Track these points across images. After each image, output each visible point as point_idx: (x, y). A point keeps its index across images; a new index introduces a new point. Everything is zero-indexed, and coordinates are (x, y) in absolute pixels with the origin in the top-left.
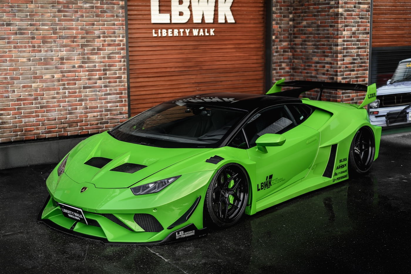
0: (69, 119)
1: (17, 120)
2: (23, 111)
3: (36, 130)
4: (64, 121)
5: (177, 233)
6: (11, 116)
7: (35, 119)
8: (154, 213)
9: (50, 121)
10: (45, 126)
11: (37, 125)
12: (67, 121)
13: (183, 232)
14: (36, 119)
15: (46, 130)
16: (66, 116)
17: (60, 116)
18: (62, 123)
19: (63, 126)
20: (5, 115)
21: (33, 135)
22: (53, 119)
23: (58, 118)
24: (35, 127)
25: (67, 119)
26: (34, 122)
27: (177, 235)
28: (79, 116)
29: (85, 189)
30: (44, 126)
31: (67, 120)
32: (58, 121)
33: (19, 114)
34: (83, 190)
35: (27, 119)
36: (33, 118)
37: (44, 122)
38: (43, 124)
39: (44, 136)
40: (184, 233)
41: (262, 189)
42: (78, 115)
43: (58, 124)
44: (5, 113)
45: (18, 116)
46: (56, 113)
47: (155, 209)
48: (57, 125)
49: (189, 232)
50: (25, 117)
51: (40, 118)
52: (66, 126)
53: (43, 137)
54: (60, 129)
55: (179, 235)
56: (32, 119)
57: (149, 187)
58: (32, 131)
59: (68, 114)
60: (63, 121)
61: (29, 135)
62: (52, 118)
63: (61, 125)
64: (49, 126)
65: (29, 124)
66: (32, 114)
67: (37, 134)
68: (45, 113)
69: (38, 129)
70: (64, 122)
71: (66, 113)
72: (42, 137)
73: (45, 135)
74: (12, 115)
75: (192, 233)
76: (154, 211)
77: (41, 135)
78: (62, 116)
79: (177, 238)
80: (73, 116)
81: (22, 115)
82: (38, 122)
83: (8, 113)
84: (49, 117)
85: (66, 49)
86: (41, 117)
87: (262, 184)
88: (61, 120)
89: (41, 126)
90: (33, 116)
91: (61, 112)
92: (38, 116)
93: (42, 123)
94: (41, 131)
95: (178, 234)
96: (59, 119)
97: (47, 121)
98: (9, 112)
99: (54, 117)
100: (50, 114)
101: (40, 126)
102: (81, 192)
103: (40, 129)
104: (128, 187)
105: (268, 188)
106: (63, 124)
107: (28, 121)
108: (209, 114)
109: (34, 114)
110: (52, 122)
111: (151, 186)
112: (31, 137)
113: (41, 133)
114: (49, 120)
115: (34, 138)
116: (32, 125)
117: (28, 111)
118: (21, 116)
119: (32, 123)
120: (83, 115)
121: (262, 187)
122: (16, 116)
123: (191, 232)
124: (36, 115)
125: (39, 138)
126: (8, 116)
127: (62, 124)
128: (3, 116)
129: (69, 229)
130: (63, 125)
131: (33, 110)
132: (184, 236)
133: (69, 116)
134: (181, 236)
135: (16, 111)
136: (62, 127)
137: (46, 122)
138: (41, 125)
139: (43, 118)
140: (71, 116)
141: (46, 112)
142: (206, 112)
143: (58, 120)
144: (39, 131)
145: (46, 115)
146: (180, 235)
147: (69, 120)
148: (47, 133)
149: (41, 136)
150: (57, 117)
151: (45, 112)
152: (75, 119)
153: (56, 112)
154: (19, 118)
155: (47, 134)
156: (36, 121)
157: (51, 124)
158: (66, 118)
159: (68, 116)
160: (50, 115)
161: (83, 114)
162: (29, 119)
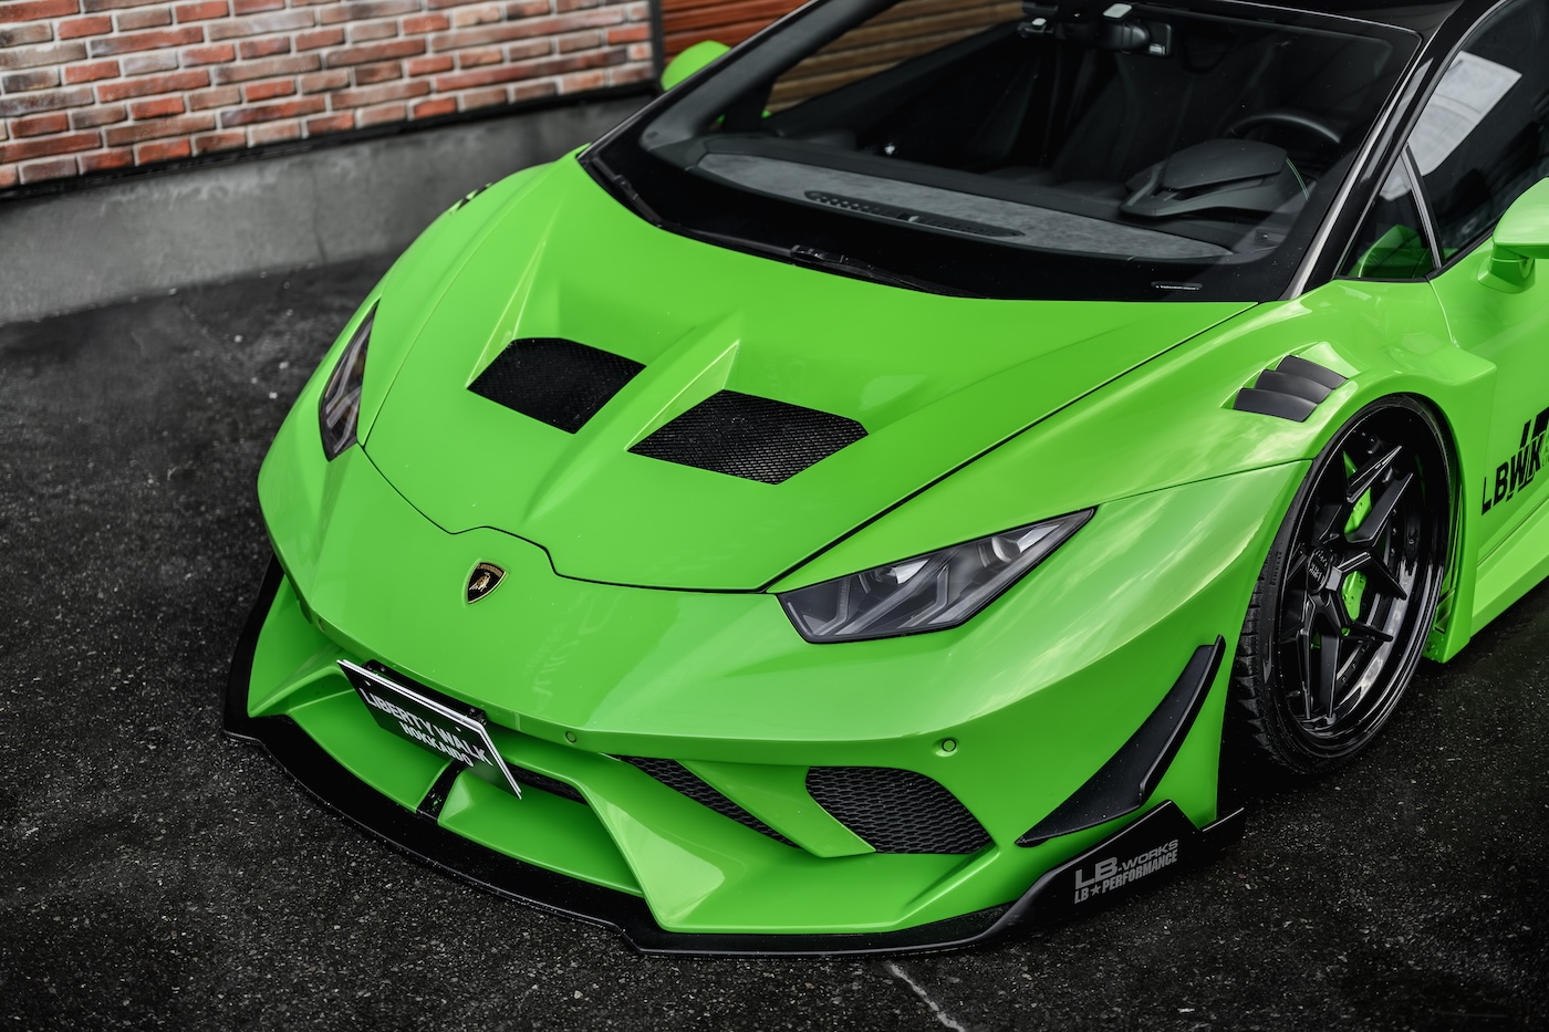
0: (356, 42)
1: (90, 62)
2: (114, 14)
3: (193, 111)
4: (330, 55)
5: (1079, 874)
6: (58, 43)
7: (181, 50)
8: (942, 767)
9: (261, 56)
10: (236, 86)
11: (193, 84)
12: (346, 52)
13: (1114, 860)
14: (188, 54)
15: (245, 105)
16: (338, 27)
17: (307, 32)
18: (319, 66)
19: (331, 81)
20: (28, 39)
21: (181, 135)
22: (276, 46)
23: (301, 39)
24: (187, 95)
25: (343, 42)
26: (181, 71)
27: (1079, 884)
28: (407, 24)
29: (494, 580)
30: (229, 88)
31: (347, 46)
32: (301, 55)
33: (95, 30)
34: (483, 585)
35: (141, 58)
36: (173, 50)
37: (232, 65)
38: (228, 79)
39: (232, 137)
40: (1119, 865)
41: (1498, 498)
42: (401, 19)
43: (300, 73)
44: (29, 29)
45: (94, 44)
46: (290, 18)
47: (944, 740)
48: (300, 78)
49: (1149, 856)
50: (132, 45)
51: (207, 45)
52: (342, 79)
53: (234, 143)
54: (314, 98)
55: (1091, 881)
56: (165, 55)
57: (893, 586)
58: (174, 114)
59: (348, 17)
60: (324, 52)
61: (158, 134)
62: (271, 41)
63: (315, 75)
64: (257, 83)
65: (153, 81)
66: (166, 29)
67: (201, 127)
68: (232, 20)
69: (199, 104)
70: (334, 59)
71: (340, 12)
72: (225, 145)
73: (240, 130)
74: (63, 39)
75: (1164, 856)
76: (941, 753)
77: (219, 132)
78: (318, 29)
79: (1077, 901)
80: (377, 27)
81: (116, 34)
82: (200, 69)
83: (42, 27)
84: (256, 39)
86: (214, 40)
87: (1503, 473)
88: (315, 52)
89: (220, 84)
90: (168, 36)
91: (310, 9)
92: (195, 37)
93: (222, 73)
94: (218, 112)
95: (1088, 874)
96: (307, 44)
97: (244, 58)
98: (46, 22)
99: (281, 36)
100: (258, 23)
101: (213, 89)
102: (473, 595)
103: (211, 104)
104: (762, 590)
105: (1526, 483)
106: (331, 67)
107: (148, 66)
108: (1162, 44)
109: (176, 28)
110: (272, 63)
111: (903, 574)
112: (170, 145)
113: (219, 124)
114: (254, 52)
115: (185, 152)
116: (171, 85)
117: (143, 16)
118: (107, 42)
119: (168, 74)
120: (426, 19)
121: (1501, 489)
122: (81, 41)
123: (1161, 850)
124: (187, 32)
125: (210, 149)
126: (42, 48)
127: (319, 69)
128: (17, 49)
129: (414, 808)
130: (326, 74)
131: (165, 6)
132: (1120, 881)
133: (357, 29)
134: (1100, 883)
135: (81, 16)
136: (320, 85)
137: (239, 63)
138: (215, 80)
139: (222, 48)
140: (365, 29)
141: (238, 15)
142: (1140, 33)
143: (299, 51)
144: (208, 114)
145: (236, 27)
146: (1098, 878)
147: (358, 50)
148: (249, 119)
149: (221, 138)
150: (294, 35)
151: (228, 15)
152: (385, 42)
153: (288, 11)
154: (100, 50)
155: (251, 129)
156: (190, 61)
157: (266, 71)
158: (340, 39)
159: (350, 26)
160: (257, 29)
161: (424, 14)
162: (149, 57)
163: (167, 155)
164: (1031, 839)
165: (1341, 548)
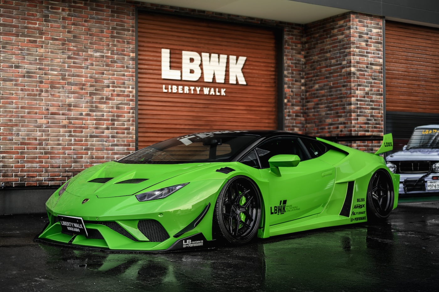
0: (74, 168)
1: (19, 164)
2: (26, 155)
3: (38, 177)
4: (68, 169)
5: (184, 241)
6: (14, 159)
7: (38, 164)
8: (159, 218)
9: (54, 168)
10: (48, 173)
11: (39, 172)
12: (72, 169)
13: (190, 240)
14: (39, 165)
15: (49, 177)
16: (71, 164)
17: (64, 164)
18: (66, 171)
19: (68, 175)
20: (8, 158)
21: (36, 181)
22: (57, 166)
23: (62, 165)
24: (38, 173)
25: (71, 167)
26: (37, 168)
27: (184, 243)
28: (84, 165)
29: (87, 200)
30: (47, 173)
31: (72, 168)
32: (62, 169)
33: (22, 158)
34: (85, 202)
35: (30, 165)
36: (36, 164)
37: (48, 169)
38: (46, 172)
39: (46, 183)
40: (191, 242)
41: (275, 213)
42: (83, 164)
43: (62, 172)
44: (9, 156)
45: (20, 160)
46: (61, 161)
47: (161, 214)
48: (61, 173)
49: (197, 242)
50: (28, 162)
51: (43, 164)
52: (70, 175)
53: (46, 185)
54: (64, 178)
55: (186, 243)
56: (35, 165)
57: (155, 194)
58: (35, 177)
59: (73, 162)
60: (67, 169)
61: (31, 181)
62: (56, 165)
63: (64, 173)
64: (52, 173)
65: (32, 170)
66: (36, 160)
67: (40, 180)
68: (49, 160)
69: (40, 176)
70: (69, 170)
71: (71, 161)
72: (44, 185)
73: (48, 182)
74: (15, 159)
75: (200, 243)
76: (159, 216)
77: (43, 182)
78: (66, 164)
80: (79, 165)
81: (25, 159)
82: (41, 169)
83: (11, 156)
84: (53, 164)
85: (74, 96)
86: (45, 163)
87: (276, 208)
88: (65, 168)
89: (44, 172)
90: (36, 161)
91: (65, 160)
92: (42, 162)
93: (46, 170)
94: (44, 178)
95: (186, 242)
96: (63, 167)
97: (50, 168)
98: (12, 155)
99: (59, 164)
100: (54, 161)
101: (43, 173)
102: (83, 203)
103: (42, 176)
104: (133, 195)
105: (282, 213)
106: (68, 172)
107: (31, 166)
108: (220, 142)
109: (38, 160)
110: (56, 169)
111: (157, 193)
112: (33, 183)
113: (43, 180)
114: (52, 167)
115: (36, 185)
116: (35, 171)
117: (31, 156)
118: (24, 161)
119: (35, 169)
120: (89, 165)
121: (276, 211)
122: (18, 160)
123: (199, 242)
124: (40, 161)
125: (41, 185)
126: (10, 160)
127: (66, 172)
128: (5, 160)
129: (68, 242)
130: (67, 173)
131: (36, 155)
132: (192, 245)
133: (74, 165)
134: (188, 244)
135: (19, 155)
136: (65, 175)
137: (49, 168)
138: (44, 171)
139: (46, 165)
140: (76, 165)
141: (50, 159)
142: (216, 141)
143: (62, 168)
144: (42, 178)
145: (50, 161)
147: (74, 169)
148: (50, 180)
149: (43, 183)
150: (61, 164)
151: (49, 159)
152: (80, 168)
153: (61, 159)
154: (22, 162)
155: (50, 182)
156: (39, 167)
157: (55, 171)
158: (71, 166)
159: (73, 164)
160: (54, 162)
161: (89, 164)
162: (31, 165)
163: (32, 185)
164: (176, 236)
165: (239, 207)
